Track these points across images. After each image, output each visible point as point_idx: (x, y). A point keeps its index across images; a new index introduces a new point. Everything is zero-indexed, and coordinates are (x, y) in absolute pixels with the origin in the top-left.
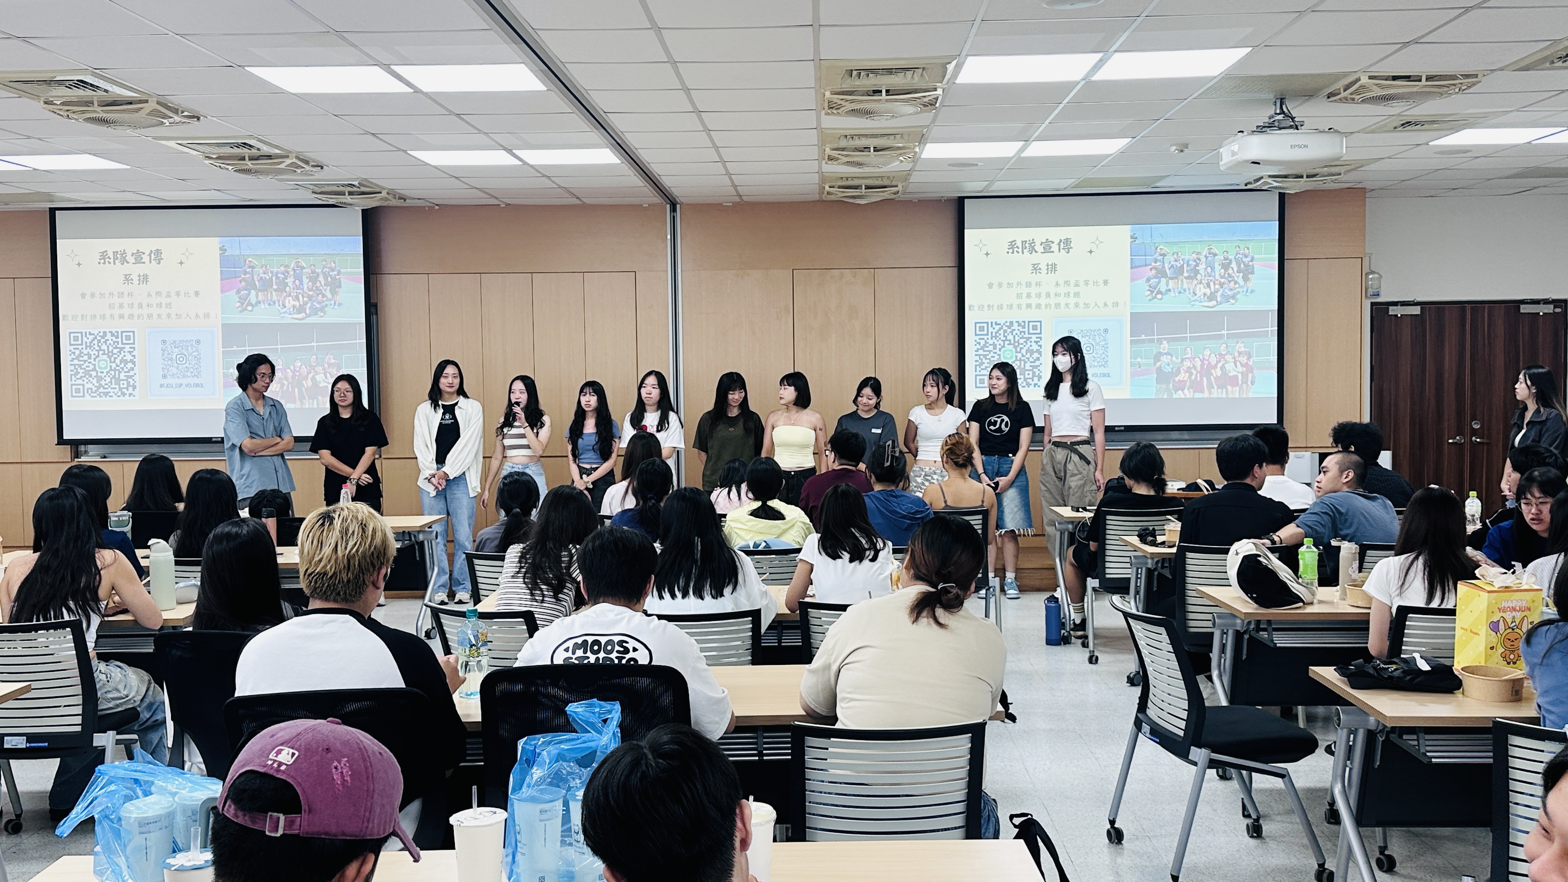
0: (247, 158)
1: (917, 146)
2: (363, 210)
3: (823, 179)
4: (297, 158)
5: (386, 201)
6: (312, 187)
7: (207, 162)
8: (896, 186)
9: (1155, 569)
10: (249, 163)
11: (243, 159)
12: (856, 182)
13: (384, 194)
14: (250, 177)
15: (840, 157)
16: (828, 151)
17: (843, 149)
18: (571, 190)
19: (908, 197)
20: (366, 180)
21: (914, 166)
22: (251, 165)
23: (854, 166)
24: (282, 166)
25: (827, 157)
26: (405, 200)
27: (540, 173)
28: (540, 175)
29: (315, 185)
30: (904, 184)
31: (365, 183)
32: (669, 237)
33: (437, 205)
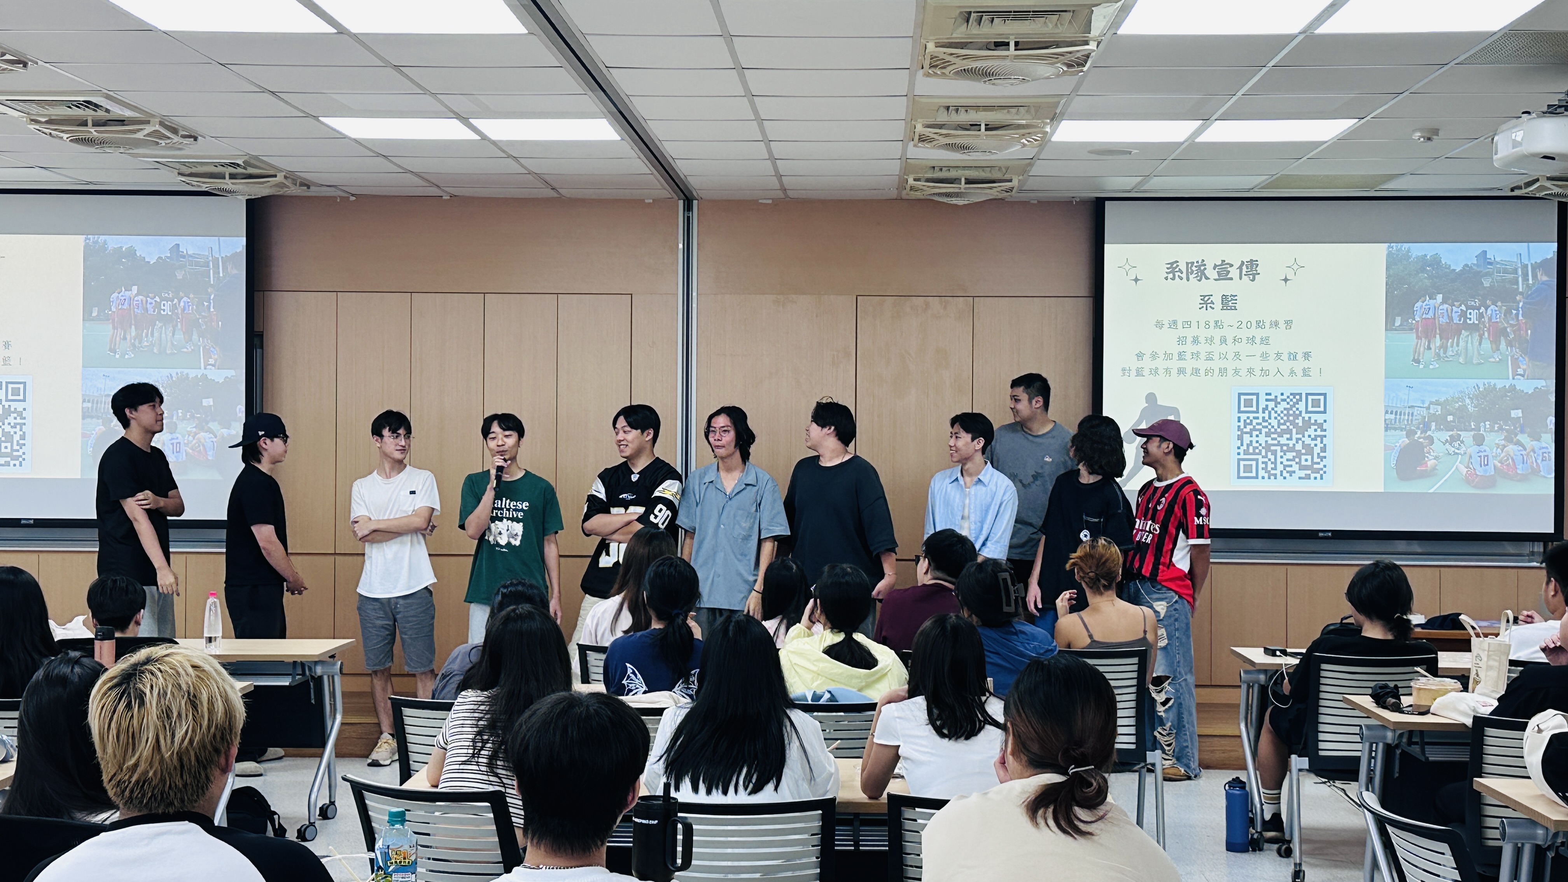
0: (90, 123)
1: (1047, 124)
2: (248, 201)
3: (907, 166)
4: (162, 124)
5: (282, 188)
6: (178, 166)
7: (32, 127)
8: (1010, 181)
9: (1397, 746)
10: (92, 130)
11: (84, 124)
12: (953, 174)
13: (280, 178)
14: (92, 150)
15: (935, 136)
16: (919, 128)
17: (941, 126)
18: (547, 178)
19: (1024, 197)
20: (256, 158)
21: (1039, 153)
22: (95, 133)
23: (954, 151)
24: (140, 135)
25: (916, 138)
26: (309, 187)
27: (504, 151)
28: (504, 155)
29: (184, 164)
30: (1021, 178)
31: (253, 161)
32: (681, 246)
33: (353, 195)
